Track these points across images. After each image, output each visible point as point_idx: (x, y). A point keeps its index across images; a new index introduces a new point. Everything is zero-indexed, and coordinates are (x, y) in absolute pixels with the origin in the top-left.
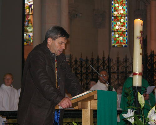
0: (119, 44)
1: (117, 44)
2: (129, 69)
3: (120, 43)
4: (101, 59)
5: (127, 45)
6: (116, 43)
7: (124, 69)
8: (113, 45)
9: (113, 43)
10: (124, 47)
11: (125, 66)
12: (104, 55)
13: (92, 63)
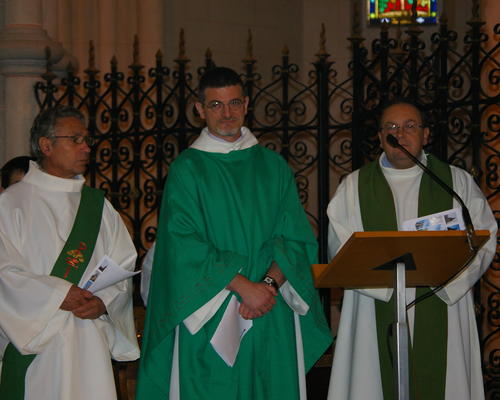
0: (399, 14)
1: (392, 14)
2: (298, 115)
3: (403, 8)
4: (172, 71)
5: (434, 14)
6: (386, 11)
7: (278, 117)
8: (373, 16)
9: (373, 10)
10: (423, 24)
11: (281, 100)
12: (182, 52)
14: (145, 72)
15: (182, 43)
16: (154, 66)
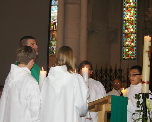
3: (129, 56)
4: (114, 70)
5: (135, 58)
8: (124, 58)
10: (133, 60)
13: (106, 73)
14: (108, 70)
15: (116, 65)
16: (110, 68)
